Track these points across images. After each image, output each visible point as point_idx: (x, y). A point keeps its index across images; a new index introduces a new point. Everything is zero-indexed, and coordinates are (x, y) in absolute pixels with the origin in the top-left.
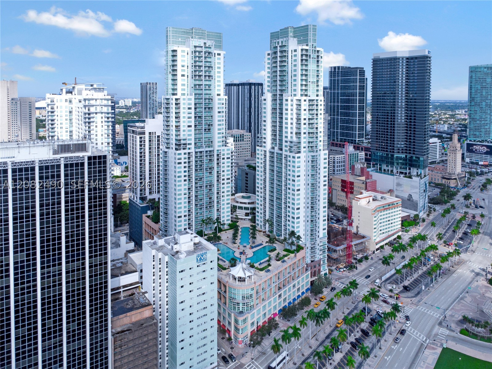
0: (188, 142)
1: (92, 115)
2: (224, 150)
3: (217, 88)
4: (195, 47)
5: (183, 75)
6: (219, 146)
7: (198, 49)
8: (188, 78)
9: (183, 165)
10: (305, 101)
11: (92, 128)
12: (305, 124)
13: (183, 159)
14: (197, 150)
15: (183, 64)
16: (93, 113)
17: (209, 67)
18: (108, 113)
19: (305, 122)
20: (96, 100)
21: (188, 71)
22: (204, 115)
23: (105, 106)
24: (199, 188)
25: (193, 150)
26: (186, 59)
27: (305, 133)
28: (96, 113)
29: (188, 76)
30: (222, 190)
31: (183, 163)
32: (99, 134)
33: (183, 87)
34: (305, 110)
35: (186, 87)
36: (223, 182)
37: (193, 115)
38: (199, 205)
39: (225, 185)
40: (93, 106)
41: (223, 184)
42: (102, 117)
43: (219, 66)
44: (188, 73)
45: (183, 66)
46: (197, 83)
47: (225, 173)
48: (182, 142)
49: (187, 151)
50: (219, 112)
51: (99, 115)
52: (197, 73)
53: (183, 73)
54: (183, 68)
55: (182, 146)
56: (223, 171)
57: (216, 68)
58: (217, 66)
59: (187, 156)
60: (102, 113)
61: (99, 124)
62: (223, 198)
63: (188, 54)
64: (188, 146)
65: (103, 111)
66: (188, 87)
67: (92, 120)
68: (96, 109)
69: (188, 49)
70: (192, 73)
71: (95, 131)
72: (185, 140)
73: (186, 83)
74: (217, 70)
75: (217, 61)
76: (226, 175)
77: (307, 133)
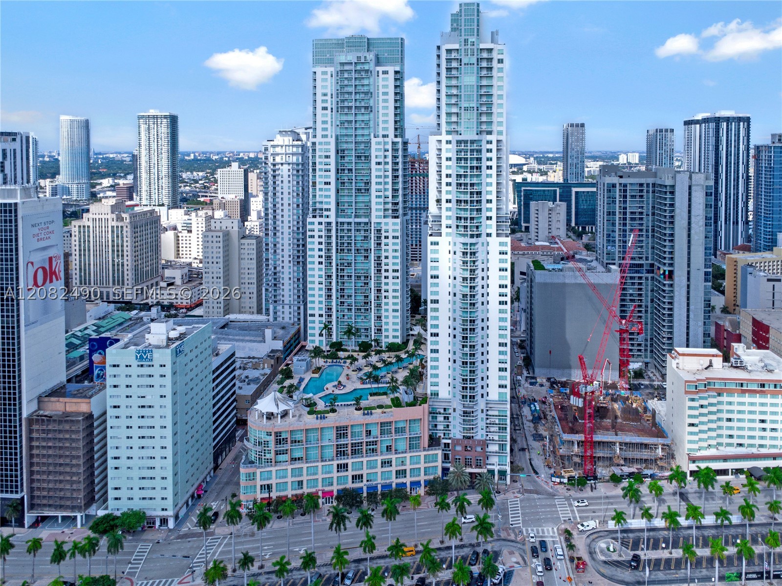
0: (325, 206)
1: (277, 167)
2: (386, 224)
3: (381, 125)
4: (342, 64)
5: (325, 109)
6: (377, 217)
7: (347, 68)
8: (332, 112)
9: (317, 240)
10: (448, 142)
11: (277, 183)
12: (449, 184)
13: (316, 230)
14: (340, 220)
15: (325, 91)
16: (278, 164)
17: (366, 93)
18: (298, 165)
19: (449, 180)
20: (282, 147)
21: (332, 101)
22: (354, 168)
23: (293, 154)
24: (346, 278)
25: (332, 219)
26: (328, 84)
27: (448, 201)
28: (282, 164)
29: (332, 109)
30: (384, 287)
31: (316, 237)
32: (286, 191)
33: (325, 126)
34: (449, 159)
35: (329, 126)
36: (386, 274)
37: (333, 167)
38: (346, 304)
39: (390, 280)
40: (278, 154)
41: (386, 277)
42: (289, 170)
43: (385, 90)
44: (332, 104)
45: (325, 95)
46: (344, 118)
47: (390, 261)
48: (318, 206)
49: (324, 220)
50: (379, 163)
51: (286, 167)
52: (346, 104)
53: (325, 105)
54: (325, 98)
55: (318, 211)
56: (386, 257)
57: (381, 94)
58: (381, 90)
59: (323, 227)
60: (289, 164)
61: (286, 179)
62: (386, 300)
63: (332, 76)
64: (325, 213)
65: (290, 161)
66: (332, 125)
67: (277, 173)
68: (282, 159)
69: (332, 69)
70: (338, 104)
71: (280, 187)
72: (322, 203)
73: (329, 119)
74: (381, 97)
75: (381, 83)
76: (390, 264)
77: (454, 201)
